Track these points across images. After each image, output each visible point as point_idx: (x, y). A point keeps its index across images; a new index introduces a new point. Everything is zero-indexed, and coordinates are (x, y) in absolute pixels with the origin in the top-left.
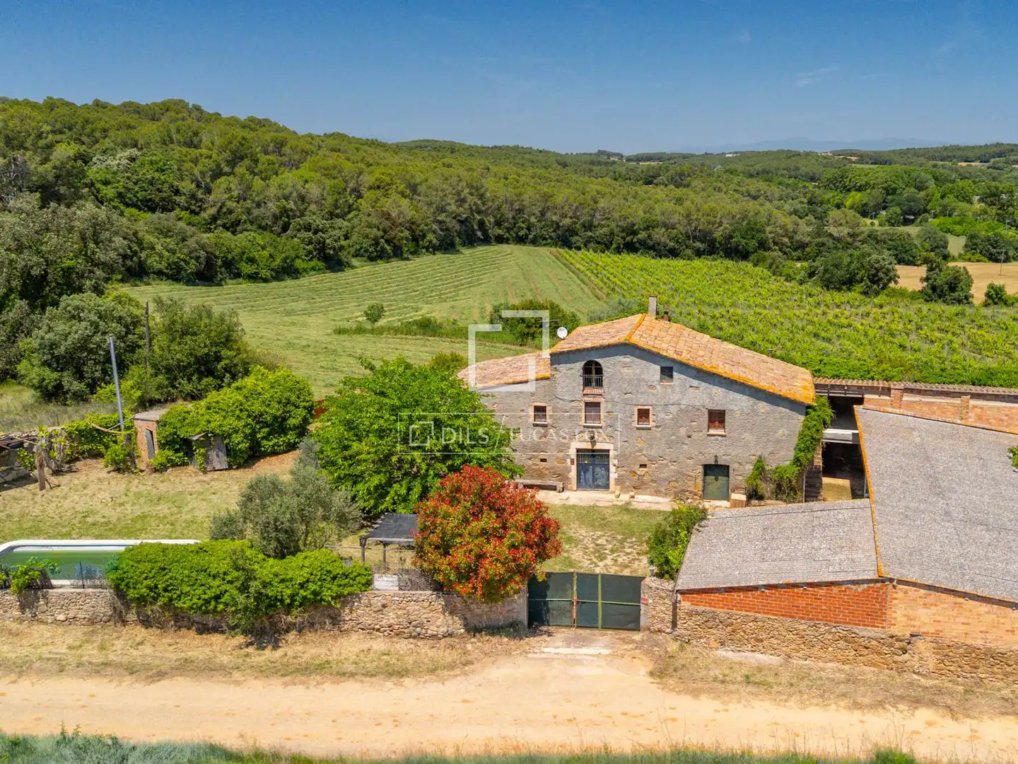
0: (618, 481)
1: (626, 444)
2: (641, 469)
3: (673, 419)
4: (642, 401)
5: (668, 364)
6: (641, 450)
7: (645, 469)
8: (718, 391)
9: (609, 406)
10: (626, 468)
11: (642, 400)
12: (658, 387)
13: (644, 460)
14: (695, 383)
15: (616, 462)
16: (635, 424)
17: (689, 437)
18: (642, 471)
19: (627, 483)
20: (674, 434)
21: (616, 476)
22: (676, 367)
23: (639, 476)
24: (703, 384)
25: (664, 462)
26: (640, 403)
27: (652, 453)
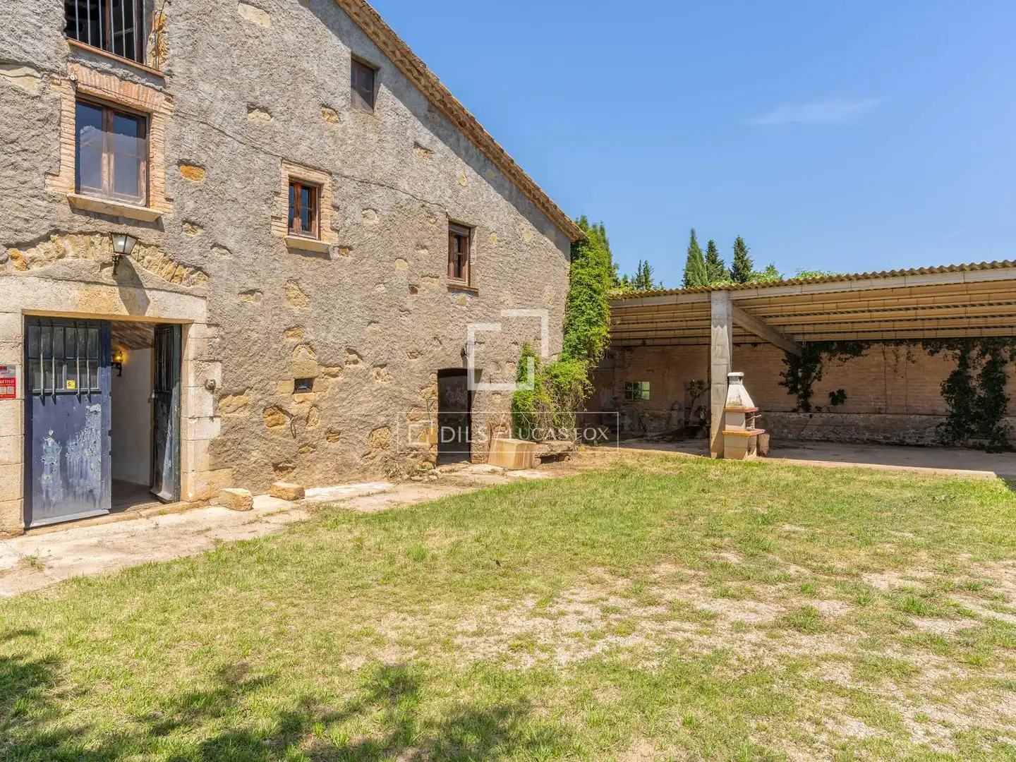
0: (222, 453)
1: (251, 301)
2: (299, 397)
3: (379, 231)
4: (301, 152)
5: (370, 54)
6: (294, 328)
7: (311, 396)
8: (465, 173)
9: (192, 137)
10: (250, 397)
11: (303, 147)
12: (346, 116)
13: (304, 362)
14: (426, 137)
15: (216, 373)
16: (280, 229)
17: (413, 290)
18: (297, 404)
19: (256, 455)
20: (381, 281)
21: (214, 430)
22: (386, 71)
23: (295, 419)
24: (440, 145)
25: (361, 366)
26: (298, 156)
27: (330, 338)
